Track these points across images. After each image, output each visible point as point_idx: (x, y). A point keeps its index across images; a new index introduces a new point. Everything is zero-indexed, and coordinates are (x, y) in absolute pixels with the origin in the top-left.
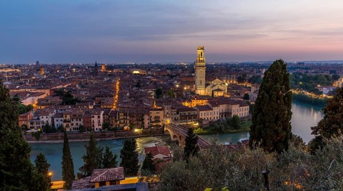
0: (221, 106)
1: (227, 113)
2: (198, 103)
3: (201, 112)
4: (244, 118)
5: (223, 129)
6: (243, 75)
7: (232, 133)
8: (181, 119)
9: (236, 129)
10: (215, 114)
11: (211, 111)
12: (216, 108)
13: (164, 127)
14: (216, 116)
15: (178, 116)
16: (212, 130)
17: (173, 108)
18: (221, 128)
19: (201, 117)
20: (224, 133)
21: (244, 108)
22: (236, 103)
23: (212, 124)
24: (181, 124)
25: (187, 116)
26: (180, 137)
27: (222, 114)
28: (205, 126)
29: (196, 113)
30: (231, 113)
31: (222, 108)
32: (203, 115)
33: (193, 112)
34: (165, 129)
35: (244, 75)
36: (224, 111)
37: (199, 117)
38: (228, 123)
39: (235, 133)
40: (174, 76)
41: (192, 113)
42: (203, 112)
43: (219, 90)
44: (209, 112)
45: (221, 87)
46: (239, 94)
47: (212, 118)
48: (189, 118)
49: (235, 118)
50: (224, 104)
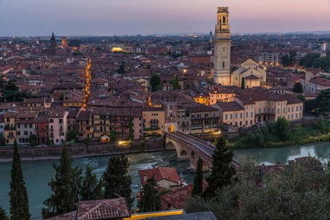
0: (258, 103)
1: (268, 115)
2: (220, 98)
3: (225, 113)
4: (296, 122)
5: (262, 141)
6: (291, 53)
7: (276, 147)
8: (193, 124)
9: (283, 140)
10: (247, 116)
11: (242, 112)
12: (250, 106)
13: (165, 137)
14: (249, 119)
15: (188, 119)
16: (243, 142)
17: (179, 107)
18: (257, 140)
19: (225, 121)
20: (263, 147)
21: (295, 106)
22: (281, 98)
23: (242, 132)
24: (194, 132)
25: (202, 120)
26: (193, 153)
27: (258, 116)
28: (231, 136)
29: (217, 114)
30: (274, 115)
31: (260, 106)
32: (228, 117)
33: (212, 113)
34: (168, 140)
35: (293, 53)
36: (262, 112)
37: (221, 122)
38: (270, 130)
39: (281, 146)
40: (178, 56)
41: (211, 115)
42: (229, 113)
43: (253, 78)
44: (239, 113)
45: (255, 73)
46: (285, 84)
47: (244, 123)
48: (207, 123)
49: (282, 122)
50: (261, 100)
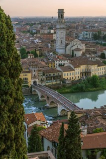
0: (82, 66)
1: (87, 73)
2: (60, 63)
3: (64, 73)
4: (102, 76)
5: (84, 88)
6: (98, 32)
7: (92, 91)
8: (47, 80)
9: (95, 87)
10: (75, 74)
12: (77, 69)
13: (31, 88)
14: (77, 76)
15: (44, 77)
16: (74, 89)
17: (39, 71)
18: (82, 88)
19: (64, 77)
20: (85, 91)
21: (102, 67)
22: (93, 63)
23: (74, 83)
24: (47, 84)
25: (51, 77)
27: (82, 73)
28: (67, 85)
29: (60, 74)
30: (90, 73)
31: (83, 68)
32: (66, 75)
33: (57, 73)
34: (33, 89)
35: (100, 33)
36: (84, 71)
37: (62, 78)
38: (88, 82)
39: (94, 91)
40: (34, 33)
41: (56, 74)
42: (66, 73)
43: (78, 50)
44: (72, 72)
45: (79, 47)
46: (95, 53)
47: (74, 78)
48: (54, 79)
49: (94, 78)
50: (84, 64)
